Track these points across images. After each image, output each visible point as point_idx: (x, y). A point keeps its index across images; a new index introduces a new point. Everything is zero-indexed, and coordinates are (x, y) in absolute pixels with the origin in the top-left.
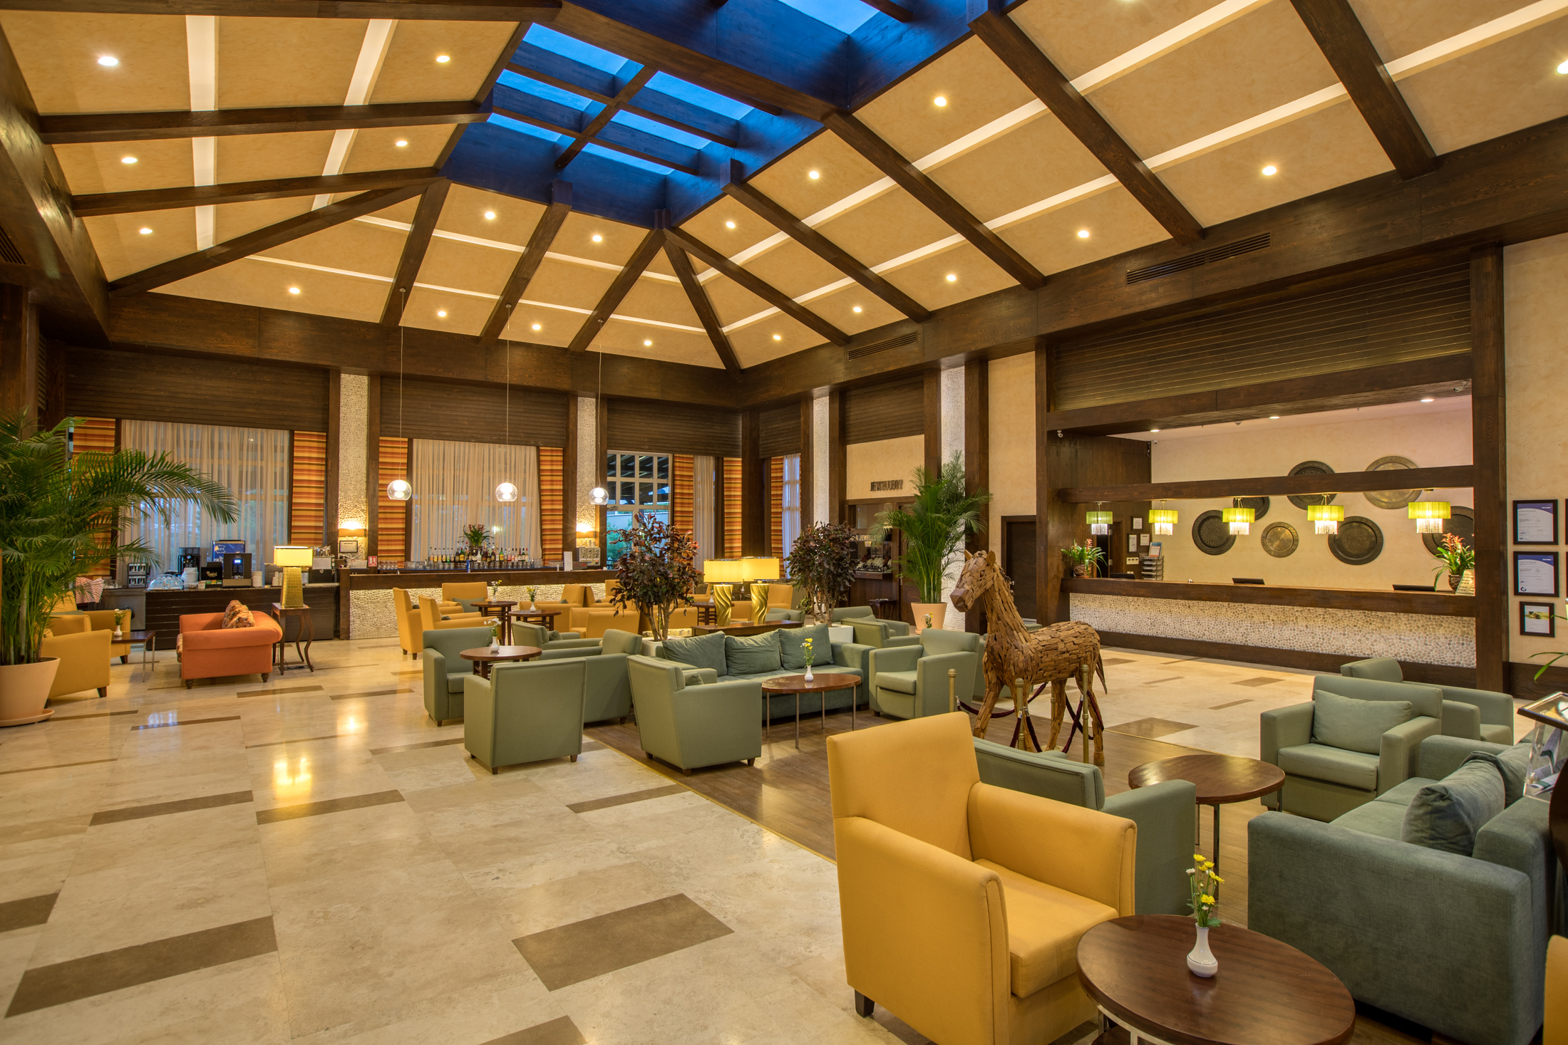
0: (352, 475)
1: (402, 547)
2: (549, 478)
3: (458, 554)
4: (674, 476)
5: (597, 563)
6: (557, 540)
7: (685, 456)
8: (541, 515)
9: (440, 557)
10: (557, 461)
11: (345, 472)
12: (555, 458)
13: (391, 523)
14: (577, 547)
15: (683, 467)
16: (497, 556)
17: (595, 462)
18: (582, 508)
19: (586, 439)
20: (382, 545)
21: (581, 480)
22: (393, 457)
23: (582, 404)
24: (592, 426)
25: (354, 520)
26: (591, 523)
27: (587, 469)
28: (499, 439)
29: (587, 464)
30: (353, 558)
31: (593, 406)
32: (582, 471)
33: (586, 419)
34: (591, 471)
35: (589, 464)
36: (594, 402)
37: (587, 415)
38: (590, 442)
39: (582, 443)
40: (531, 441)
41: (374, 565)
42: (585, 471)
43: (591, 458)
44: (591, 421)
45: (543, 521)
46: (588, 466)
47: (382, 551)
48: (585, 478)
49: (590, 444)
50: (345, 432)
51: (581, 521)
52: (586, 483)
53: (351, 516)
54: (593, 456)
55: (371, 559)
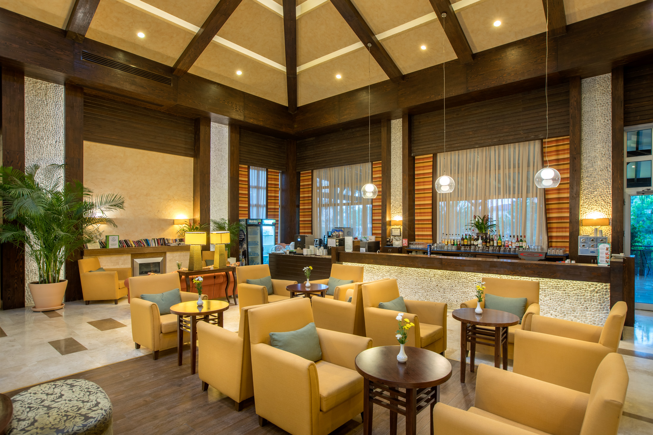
1: (431, 233)
3: (463, 239)
6: (564, 228)
8: (546, 205)
9: (449, 241)
10: (564, 150)
11: (394, 183)
12: (561, 148)
13: (424, 216)
17: (611, 143)
18: (593, 194)
19: (598, 121)
20: (418, 231)
21: (593, 164)
22: (424, 170)
23: (593, 84)
24: (607, 104)
25: (397, 214)
26: (606, 209)
27: (599, 151)
28: (499, 141)
29: (600, 146)
30: (398, 239)
31: (608, 83)
32: (593, 155)
33: (597, 99)
34: (605, 153)
35: (603, 147)
36: (609, 77)
37: (599, 94)
38: (604, 122)
39: (593, 126)
40: (532, 137)
41: (406, 245)
42: (597, 155)
43: (605, 140)
44: (605, 99)
45: (549, 209)
46: (602, 149)
47: (418, 235)
48: (597, 162)
49: (604, 124)
50: (394, 158)
51: (593, 207)
52: (599, 167)
53: (396, 211)
54: (609, 137)
55: (404, 241)
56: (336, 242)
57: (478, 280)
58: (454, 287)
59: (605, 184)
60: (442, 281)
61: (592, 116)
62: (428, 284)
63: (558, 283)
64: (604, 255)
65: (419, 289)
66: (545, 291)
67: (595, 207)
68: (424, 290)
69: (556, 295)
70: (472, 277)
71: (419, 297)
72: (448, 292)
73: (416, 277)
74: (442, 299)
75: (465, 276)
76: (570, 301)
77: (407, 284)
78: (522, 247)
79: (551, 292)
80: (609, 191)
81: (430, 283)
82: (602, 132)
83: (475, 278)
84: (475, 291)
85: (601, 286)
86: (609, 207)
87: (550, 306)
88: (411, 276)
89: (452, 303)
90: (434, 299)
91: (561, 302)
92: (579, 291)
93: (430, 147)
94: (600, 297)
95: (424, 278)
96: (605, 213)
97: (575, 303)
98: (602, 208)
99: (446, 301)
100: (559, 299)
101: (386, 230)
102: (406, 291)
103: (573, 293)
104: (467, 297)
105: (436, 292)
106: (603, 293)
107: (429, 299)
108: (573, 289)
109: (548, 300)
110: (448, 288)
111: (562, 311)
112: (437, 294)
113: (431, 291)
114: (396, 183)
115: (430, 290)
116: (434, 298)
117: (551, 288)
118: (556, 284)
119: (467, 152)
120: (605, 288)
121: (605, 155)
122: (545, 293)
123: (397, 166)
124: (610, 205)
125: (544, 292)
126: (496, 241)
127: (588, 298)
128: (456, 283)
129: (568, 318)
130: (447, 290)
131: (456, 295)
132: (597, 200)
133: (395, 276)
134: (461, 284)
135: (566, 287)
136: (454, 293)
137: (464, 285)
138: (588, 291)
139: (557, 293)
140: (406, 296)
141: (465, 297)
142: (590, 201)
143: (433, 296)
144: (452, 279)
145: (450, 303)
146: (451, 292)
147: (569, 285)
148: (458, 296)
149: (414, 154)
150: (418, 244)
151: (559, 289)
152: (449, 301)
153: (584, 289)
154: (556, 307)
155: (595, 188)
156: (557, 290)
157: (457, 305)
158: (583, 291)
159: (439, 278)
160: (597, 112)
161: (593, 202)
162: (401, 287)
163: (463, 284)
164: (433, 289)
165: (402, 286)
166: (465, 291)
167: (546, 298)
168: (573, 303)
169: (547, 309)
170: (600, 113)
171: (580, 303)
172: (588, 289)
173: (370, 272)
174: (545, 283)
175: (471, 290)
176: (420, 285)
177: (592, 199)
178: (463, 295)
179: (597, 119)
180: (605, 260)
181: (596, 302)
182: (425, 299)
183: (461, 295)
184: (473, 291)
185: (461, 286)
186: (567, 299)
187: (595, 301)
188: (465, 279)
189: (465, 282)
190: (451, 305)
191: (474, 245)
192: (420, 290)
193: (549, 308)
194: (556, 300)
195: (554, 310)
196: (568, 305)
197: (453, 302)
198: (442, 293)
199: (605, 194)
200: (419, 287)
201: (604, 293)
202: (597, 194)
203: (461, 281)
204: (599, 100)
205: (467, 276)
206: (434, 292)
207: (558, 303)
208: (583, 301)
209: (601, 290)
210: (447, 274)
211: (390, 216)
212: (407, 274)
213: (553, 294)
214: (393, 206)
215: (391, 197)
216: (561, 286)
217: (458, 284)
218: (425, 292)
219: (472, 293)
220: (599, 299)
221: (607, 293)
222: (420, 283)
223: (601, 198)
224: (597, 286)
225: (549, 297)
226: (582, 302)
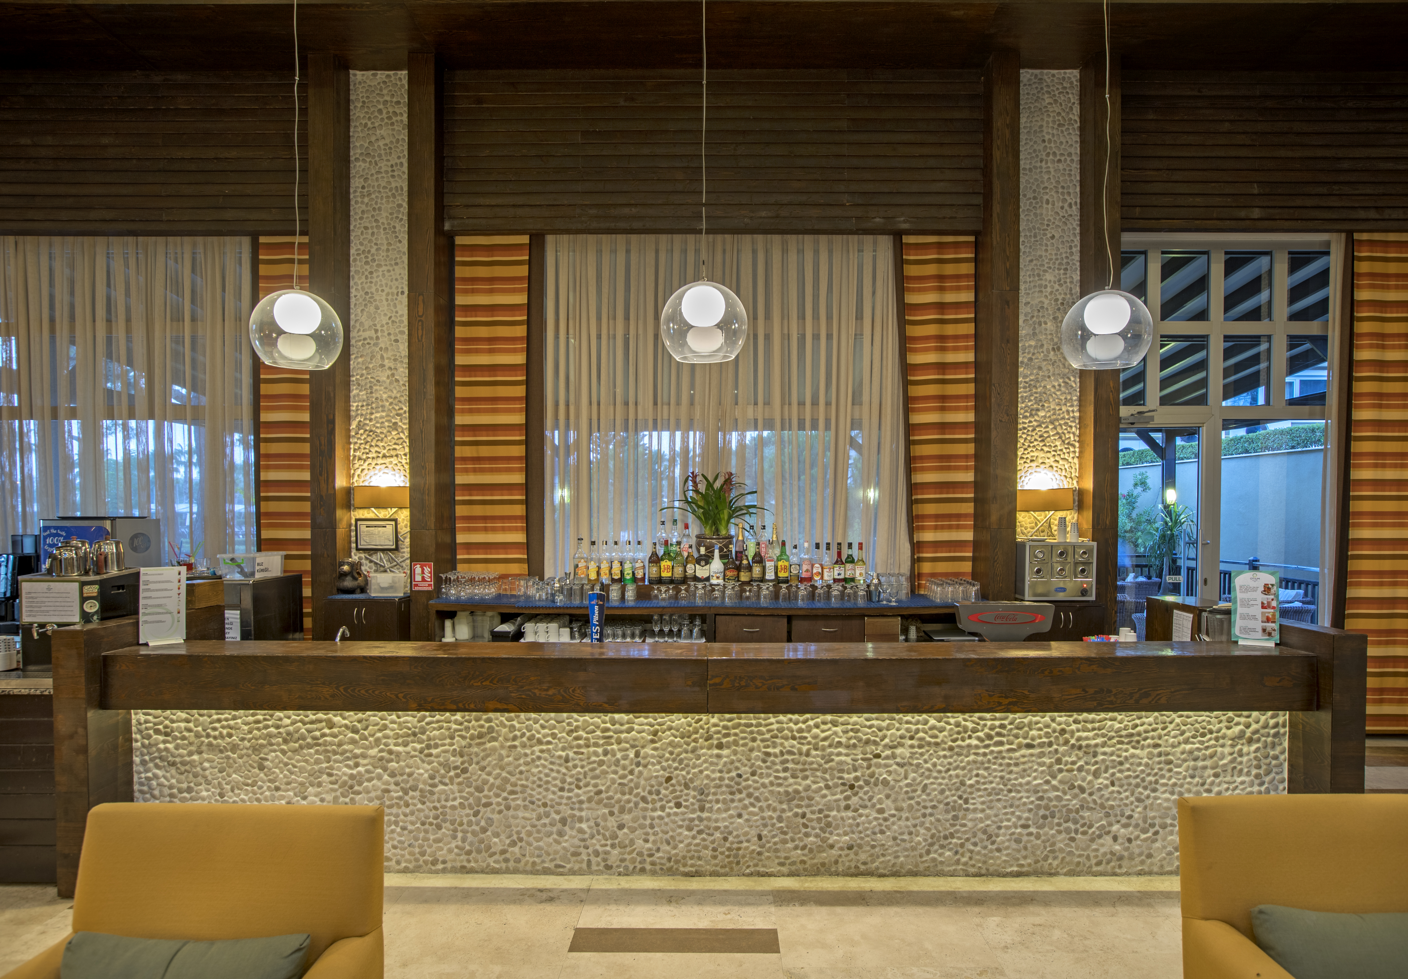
0: (384, 342)
1: (520, 537)
2: (931, 330)
3: (655, 559)
4: (1350, 305)
5: (1084, 592)
6: (958, 516)
7: (1392, 237)
8: (909, 443)
9: (605, 566)
10: (958, 277)
11: (367, 334)
12: (949, 269)
13: (492, 471)
14: (1020, 538)
15: (1386, 276)
16: (769, 565)
17: (1078, 273)
18: (1036, 418)
19: (1048, 202)
20: (469, 530)
21: (1034, 329)
22: (491, 291)
23: (1035, 92)
24: (1069, 159)
25: (380, 461)
26: (1065, 463)
27: (1051, 293)
28: (777, 217)
29: (1053, 279)
30: (387, 565)
31: (1070, 96)
32: (1036, 301)
33: (1047, 137)
34: (1064, 299)
35: (1059, 280)
36: (1073, 80)
37: (1051, 125)
38: (1062, 208)
39: (1035, 215)
40: (877, 220)
41: (427, 586)
42: (1046, 302)
43: (1065, 261)
44: (1064, 141)
45: (916, 459)
46: (1056, 286)
47: (469, 547)
48: (1046, 323)
49: (1061, 214)
50: (366, 228)
51: (1035, 454)
52: (1049, 337)
53: (373, 450)
54: (1072, 254)
55: (418, 570)
56: (83, 599)
57: (850, 739)
58: (747, 780)
59: (1063, 389)
60: (690, 755)
61: (1033, 184)
62: (623, 777)
63: (1138, 722)
64: (1257, 611)
65: (581, 802)
66: (1095, 754)
67: (1041, 454)
68: (606, 806)
69: (1132, 764)
70: (823, 727)
71: (584, 840)
72: (717, 801)
73: (563, 749)
74: (694, 837)
75: (795, 727)
76: (1173, 780)
77: (518, 789)
78: (853, 580)
79: (1114, 758)
80: (1073, 411)
81: (637, 770)
82: (1057, 236)
83: (839, 729)
84: (836, 786)
85: (1263, 718)
86: (1072, 455)
87: (1112, 807)
88: (536, 748)
89: (739, 849)
90: (654, 842)
91: (1145, 788)
92: (1200, 742)
93: (523, 206)
94: (1259, 754)
95: (606, 753)
96: (1064, 473)
97: (1186, 786)
98: (1057, 458)
99: (713, 842)
100: (1138, 780)
101: (333, 525)
102: (515, 817)
103: (1183, 753)
104: (804, 816)
105: (663, 808)
106: (1266, 741)
107: (632, 842)
108: (1181, 738)
109: (1106, 787)
110: (720, 786)
111: (1149, 821)
112: (669, 815)
113: (642, 805)
114: (372, 333)
115: (636, 804)
116: (655, 834)
117: (1115, 741)
118: (1130, 724)
119: (657, 244)
120: (1272, 722)
121: (1062, 304)
122: (1096, 763)
123: (379, 266)
124: (1074, 452)
125: (1093, 760)
126: (772, 563)
127: (1225, 765)
128: (757, 758)
129: (1165, 843)
130: (715, 794)
131: (756, 810)
132: (1045, 435)
133: (454, 753)
134: (777, 760)
135: (1160, 731)
136: (746, 802)
137: (790, 765)
138: (1223, 738)
139: (1133, 756)
140: (513, 844)
141: (796, 815)
142: (1029, 438)
143: (652, 826)
144: (736, 743)
145: (729, 849)
146: (732, 801)
147: (1171, 723)
148: (768, 813)
149: (456, 222)
150: (472, 581)
151: (1138, 742)
152: (725, 839)
153: (1215, 734)
154: (1129, 807)
155: (1041, 401)
156: (1134, 747)
157: (760, 854)
158: (1210, 739)
159: (675, 747)
160: (1046, 177)
161: (1036, 440)
162: (487, 805)
163: (787, 761)
164: (649, 798)
165: (495, 800)
166: (797, 792)
167: (1100, 780)
168: (1182, 786)
169: (1101, 819)
170: (1052, 180)
171: (1203, 784)
172: (1224, 731)
173: (309, 746)
174: (1097, 725)
175: (822, 785)
176: (587, 785)
177: (1033, 430)
178: (785, 806)
179: (1046, 197)
180: (1259, 625)
181: (1248, 774)
182: (613, 846)
183: (779, 807)
184: (828, 787)
185: (777, 771)
186: (1163, 777)
187: (1246, 770)
188: (794, 738)
189: (792, 753)
190: (736, 856)
191: (696, 579)
192: (584, 806)
193: (1107, 815)
194: (1130, 784)
195: (1124, 821)
196: (1167, 795)
197: (745, 844)
198: (693, 811)
199: (1063, 418)
200: (578, 795)
201: (1270, 739)
202: (1045, 417)
203: (777, 751)
204: (1050, 141)
205: (803, 726)
206: (654, 810)
207: (1136, 795)
208: (1209, 777)
209: (1262, 731)
210: (715, 725)
211: (349, 469)
212: (515, 738)
213: (1121, 763)
214: (359, 426)
215: (349, 391)
216: (1146, 732)
217: (764, 761)
218: (612, 814)
219: (824, 796)
220: (1255, 763)
221: (1277, 740)
222: (585, 774)
223: (1055, 428)
224: (1250, 720)
225: (1107, 775)
226: (1209, 781)
